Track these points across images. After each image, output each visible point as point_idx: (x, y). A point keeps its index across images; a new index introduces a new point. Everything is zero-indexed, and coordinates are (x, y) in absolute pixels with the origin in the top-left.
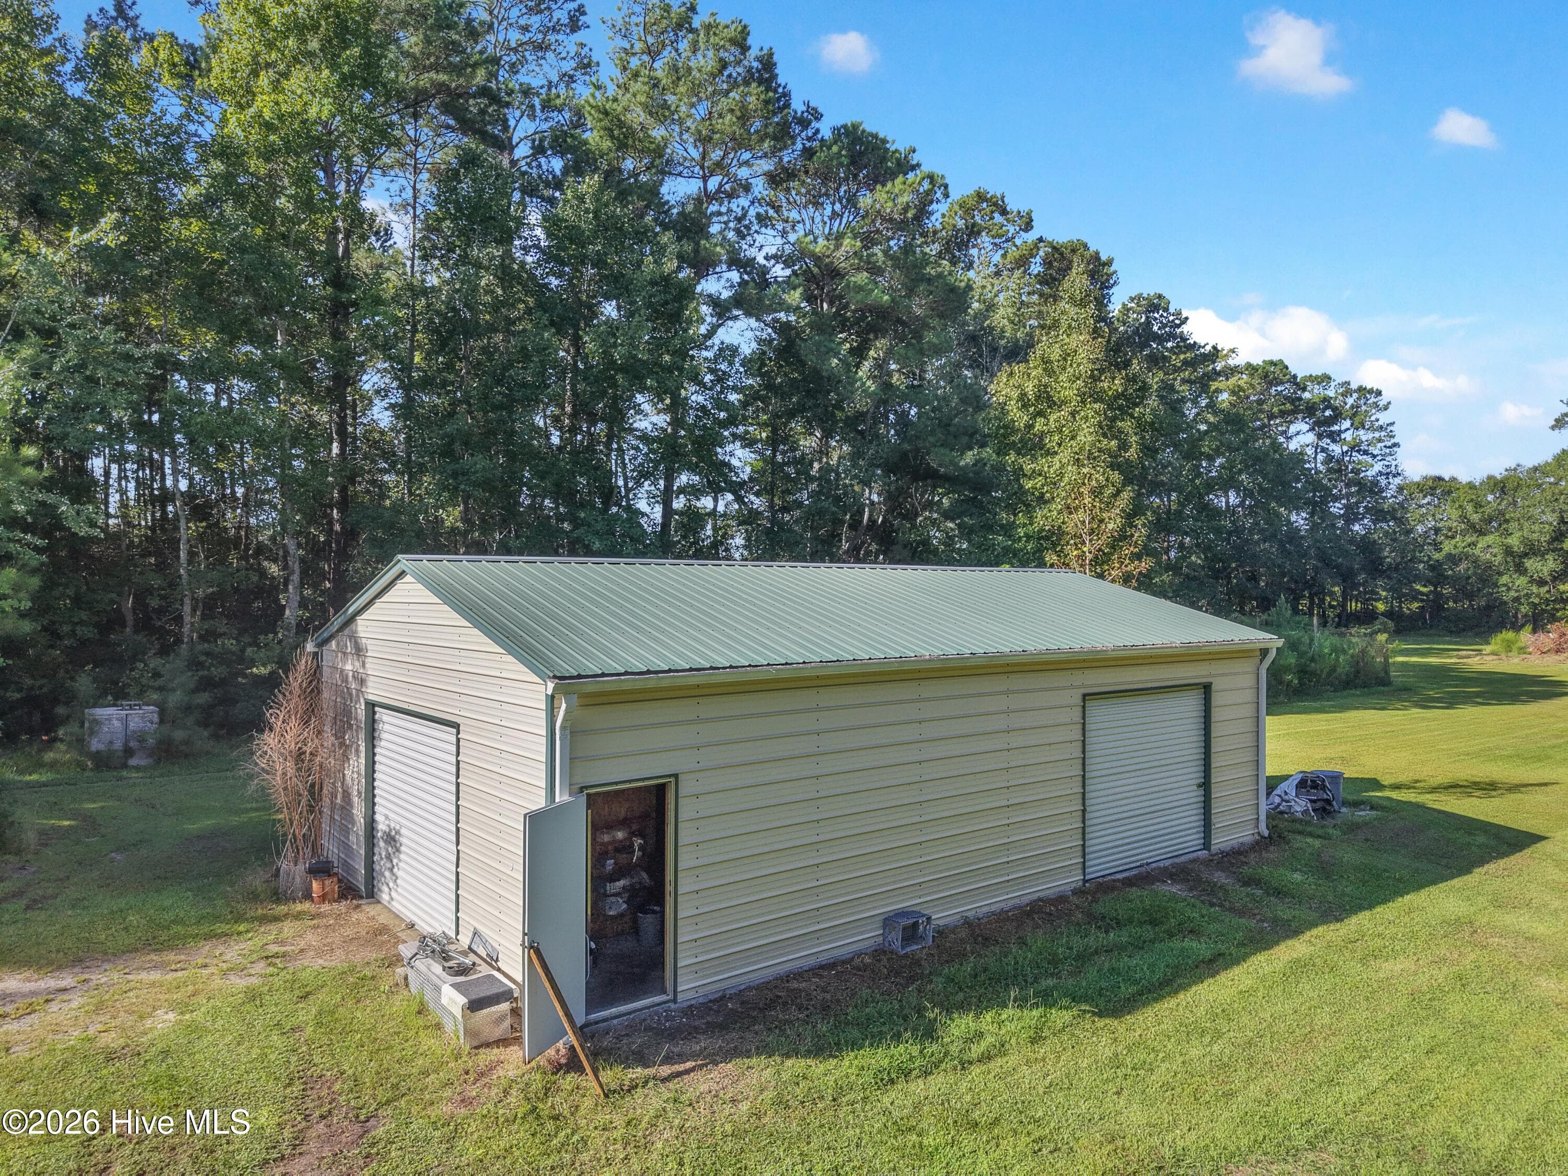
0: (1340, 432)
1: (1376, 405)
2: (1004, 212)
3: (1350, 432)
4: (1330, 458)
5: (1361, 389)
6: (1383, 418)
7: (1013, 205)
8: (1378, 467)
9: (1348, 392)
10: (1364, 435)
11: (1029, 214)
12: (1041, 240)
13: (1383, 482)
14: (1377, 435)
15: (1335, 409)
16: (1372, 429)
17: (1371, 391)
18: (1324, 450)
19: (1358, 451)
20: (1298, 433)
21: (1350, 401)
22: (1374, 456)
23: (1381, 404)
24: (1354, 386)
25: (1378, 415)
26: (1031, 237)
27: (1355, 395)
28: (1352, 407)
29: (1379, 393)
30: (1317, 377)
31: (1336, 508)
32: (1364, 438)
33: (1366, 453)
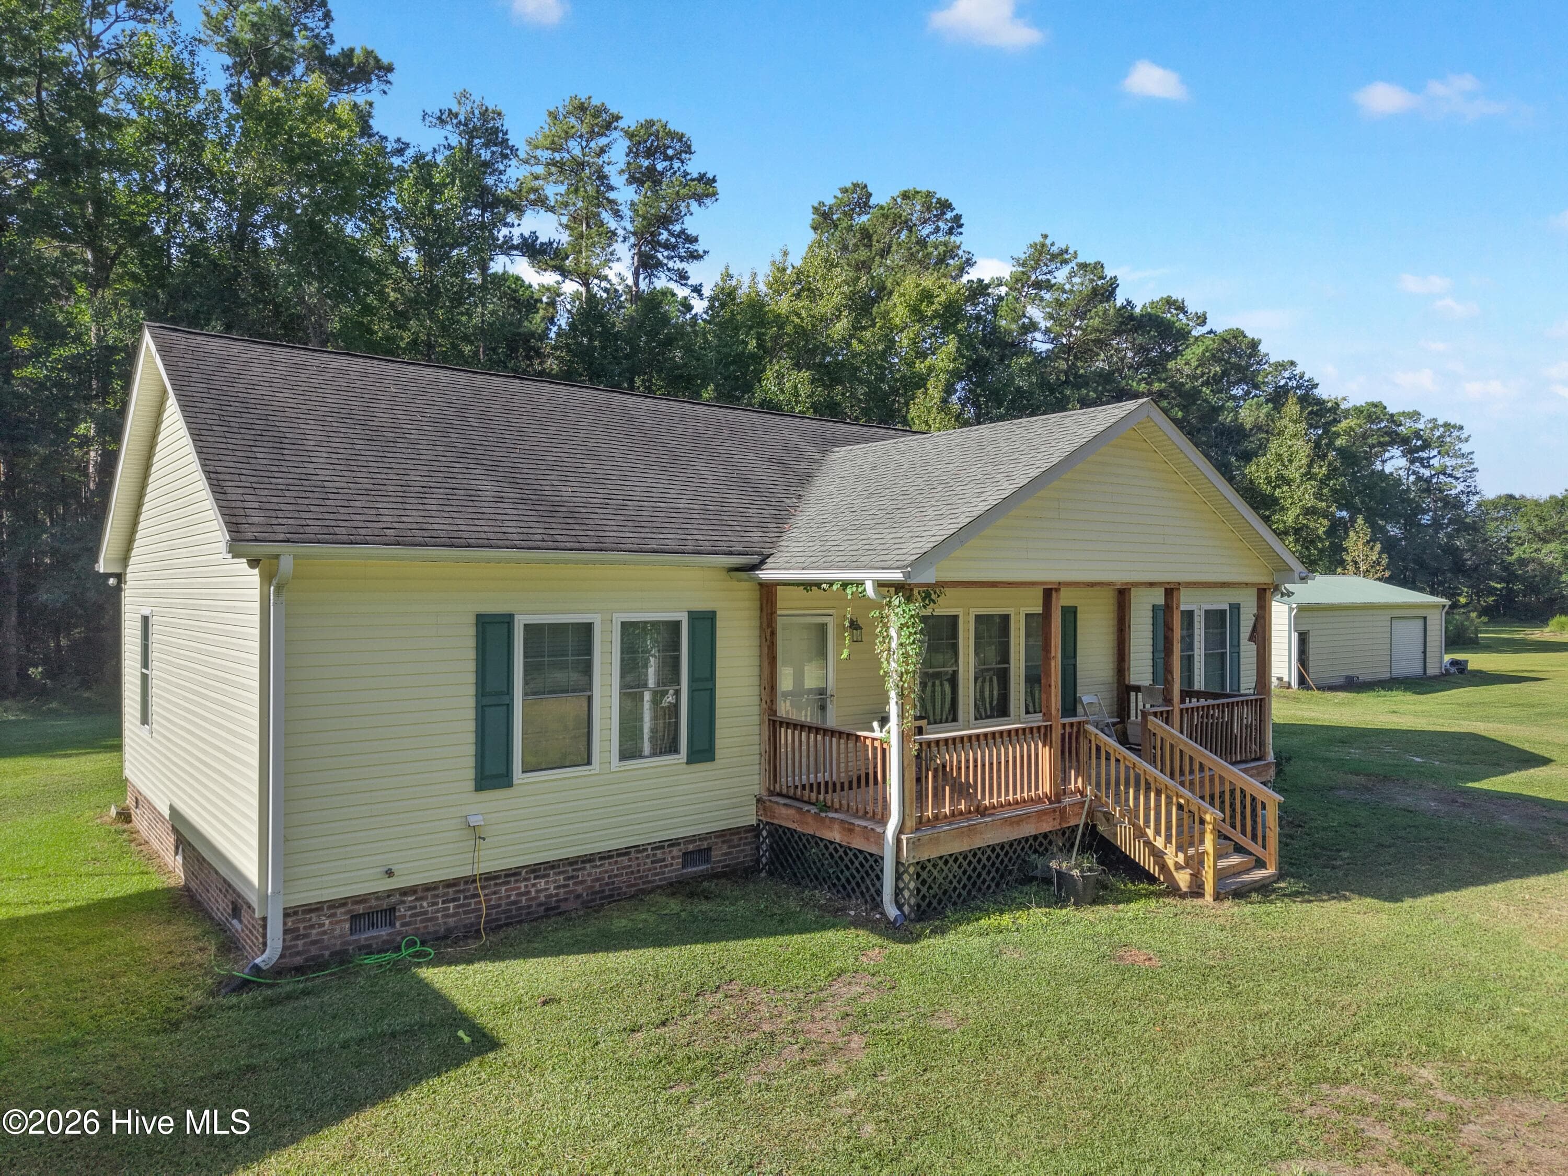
0: (1429, 458)
1: (1459, 439)
2: (1185, 312)
3: (1437, 459)
4: (1419, 478)
5: (1446, 425)
6: (1465, 448)
7: (1192, 308)
8: (1461, 487)
9: (1436, 427)
10: (1449, 462)
11: (1204, 314)
12: (1211, 332)
13: (1464, 498)
14: (1459, 461)
15: (1425, 441)
16: (1456, 456)
17: (1454, 427)
18: (1414, 473)
19: (1444, 474)
20: (1392, 457)
21: (1437, 434)
22: (1457, 479)
23: (1463, 436)
24: (1440, 422)
25: (1460, 445)
26: (1204, 329)
27: (1441, 429)
28: (1439, 437)
29: (1461, 428)
30: (1409, 414)
31: (1426, 519)
32: (1449, 464)
33: (1450, 476)
